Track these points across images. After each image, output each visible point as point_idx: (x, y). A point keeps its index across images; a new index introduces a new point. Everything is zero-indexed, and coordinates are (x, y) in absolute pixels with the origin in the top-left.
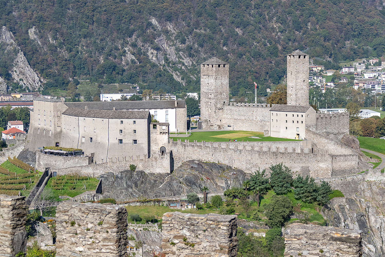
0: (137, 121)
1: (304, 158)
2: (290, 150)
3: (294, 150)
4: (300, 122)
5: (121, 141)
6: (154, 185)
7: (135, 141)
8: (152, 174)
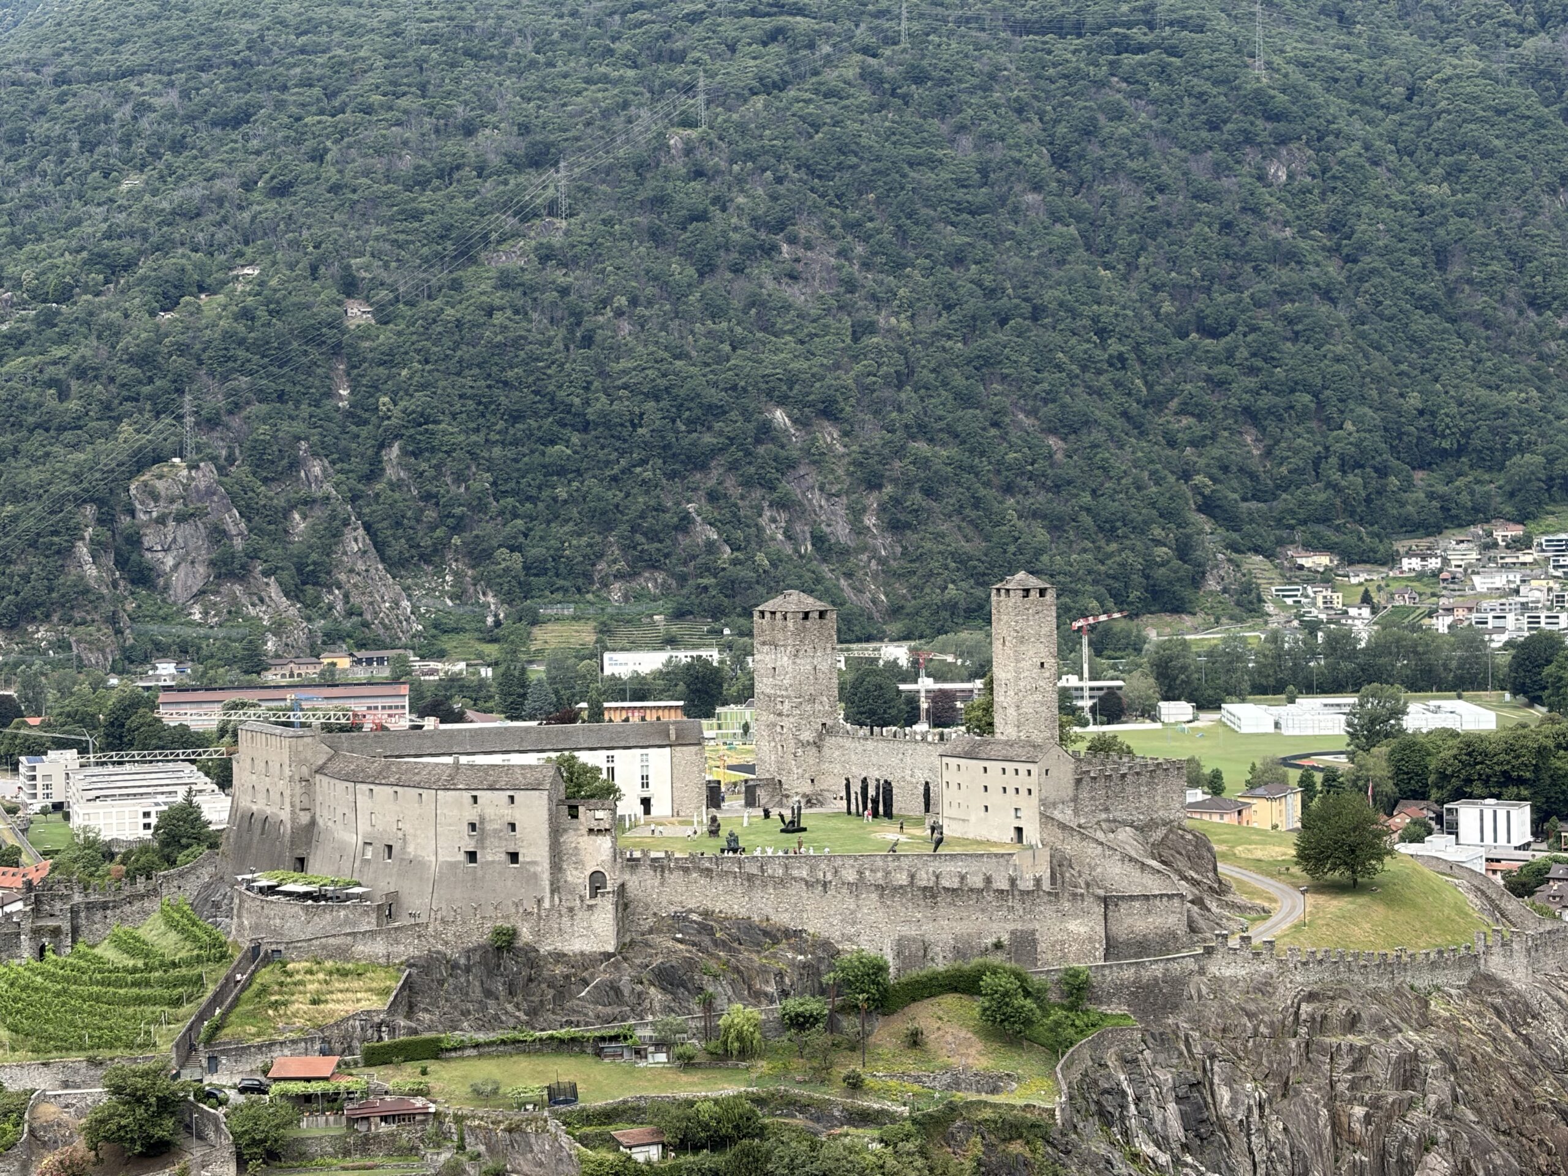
0: (519, 796)
1: (1018, 906)
2: (977, 882)
3: (988, 880)
4: (1023, 792)
5: (472, 856)
6: (562, 991)
7: (514, 857)
8: (559, 957)
